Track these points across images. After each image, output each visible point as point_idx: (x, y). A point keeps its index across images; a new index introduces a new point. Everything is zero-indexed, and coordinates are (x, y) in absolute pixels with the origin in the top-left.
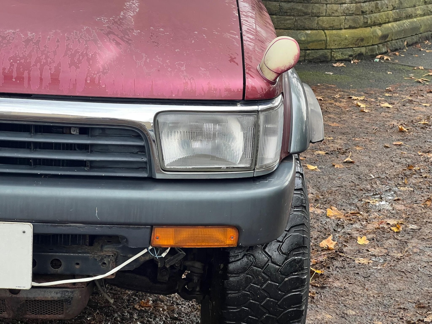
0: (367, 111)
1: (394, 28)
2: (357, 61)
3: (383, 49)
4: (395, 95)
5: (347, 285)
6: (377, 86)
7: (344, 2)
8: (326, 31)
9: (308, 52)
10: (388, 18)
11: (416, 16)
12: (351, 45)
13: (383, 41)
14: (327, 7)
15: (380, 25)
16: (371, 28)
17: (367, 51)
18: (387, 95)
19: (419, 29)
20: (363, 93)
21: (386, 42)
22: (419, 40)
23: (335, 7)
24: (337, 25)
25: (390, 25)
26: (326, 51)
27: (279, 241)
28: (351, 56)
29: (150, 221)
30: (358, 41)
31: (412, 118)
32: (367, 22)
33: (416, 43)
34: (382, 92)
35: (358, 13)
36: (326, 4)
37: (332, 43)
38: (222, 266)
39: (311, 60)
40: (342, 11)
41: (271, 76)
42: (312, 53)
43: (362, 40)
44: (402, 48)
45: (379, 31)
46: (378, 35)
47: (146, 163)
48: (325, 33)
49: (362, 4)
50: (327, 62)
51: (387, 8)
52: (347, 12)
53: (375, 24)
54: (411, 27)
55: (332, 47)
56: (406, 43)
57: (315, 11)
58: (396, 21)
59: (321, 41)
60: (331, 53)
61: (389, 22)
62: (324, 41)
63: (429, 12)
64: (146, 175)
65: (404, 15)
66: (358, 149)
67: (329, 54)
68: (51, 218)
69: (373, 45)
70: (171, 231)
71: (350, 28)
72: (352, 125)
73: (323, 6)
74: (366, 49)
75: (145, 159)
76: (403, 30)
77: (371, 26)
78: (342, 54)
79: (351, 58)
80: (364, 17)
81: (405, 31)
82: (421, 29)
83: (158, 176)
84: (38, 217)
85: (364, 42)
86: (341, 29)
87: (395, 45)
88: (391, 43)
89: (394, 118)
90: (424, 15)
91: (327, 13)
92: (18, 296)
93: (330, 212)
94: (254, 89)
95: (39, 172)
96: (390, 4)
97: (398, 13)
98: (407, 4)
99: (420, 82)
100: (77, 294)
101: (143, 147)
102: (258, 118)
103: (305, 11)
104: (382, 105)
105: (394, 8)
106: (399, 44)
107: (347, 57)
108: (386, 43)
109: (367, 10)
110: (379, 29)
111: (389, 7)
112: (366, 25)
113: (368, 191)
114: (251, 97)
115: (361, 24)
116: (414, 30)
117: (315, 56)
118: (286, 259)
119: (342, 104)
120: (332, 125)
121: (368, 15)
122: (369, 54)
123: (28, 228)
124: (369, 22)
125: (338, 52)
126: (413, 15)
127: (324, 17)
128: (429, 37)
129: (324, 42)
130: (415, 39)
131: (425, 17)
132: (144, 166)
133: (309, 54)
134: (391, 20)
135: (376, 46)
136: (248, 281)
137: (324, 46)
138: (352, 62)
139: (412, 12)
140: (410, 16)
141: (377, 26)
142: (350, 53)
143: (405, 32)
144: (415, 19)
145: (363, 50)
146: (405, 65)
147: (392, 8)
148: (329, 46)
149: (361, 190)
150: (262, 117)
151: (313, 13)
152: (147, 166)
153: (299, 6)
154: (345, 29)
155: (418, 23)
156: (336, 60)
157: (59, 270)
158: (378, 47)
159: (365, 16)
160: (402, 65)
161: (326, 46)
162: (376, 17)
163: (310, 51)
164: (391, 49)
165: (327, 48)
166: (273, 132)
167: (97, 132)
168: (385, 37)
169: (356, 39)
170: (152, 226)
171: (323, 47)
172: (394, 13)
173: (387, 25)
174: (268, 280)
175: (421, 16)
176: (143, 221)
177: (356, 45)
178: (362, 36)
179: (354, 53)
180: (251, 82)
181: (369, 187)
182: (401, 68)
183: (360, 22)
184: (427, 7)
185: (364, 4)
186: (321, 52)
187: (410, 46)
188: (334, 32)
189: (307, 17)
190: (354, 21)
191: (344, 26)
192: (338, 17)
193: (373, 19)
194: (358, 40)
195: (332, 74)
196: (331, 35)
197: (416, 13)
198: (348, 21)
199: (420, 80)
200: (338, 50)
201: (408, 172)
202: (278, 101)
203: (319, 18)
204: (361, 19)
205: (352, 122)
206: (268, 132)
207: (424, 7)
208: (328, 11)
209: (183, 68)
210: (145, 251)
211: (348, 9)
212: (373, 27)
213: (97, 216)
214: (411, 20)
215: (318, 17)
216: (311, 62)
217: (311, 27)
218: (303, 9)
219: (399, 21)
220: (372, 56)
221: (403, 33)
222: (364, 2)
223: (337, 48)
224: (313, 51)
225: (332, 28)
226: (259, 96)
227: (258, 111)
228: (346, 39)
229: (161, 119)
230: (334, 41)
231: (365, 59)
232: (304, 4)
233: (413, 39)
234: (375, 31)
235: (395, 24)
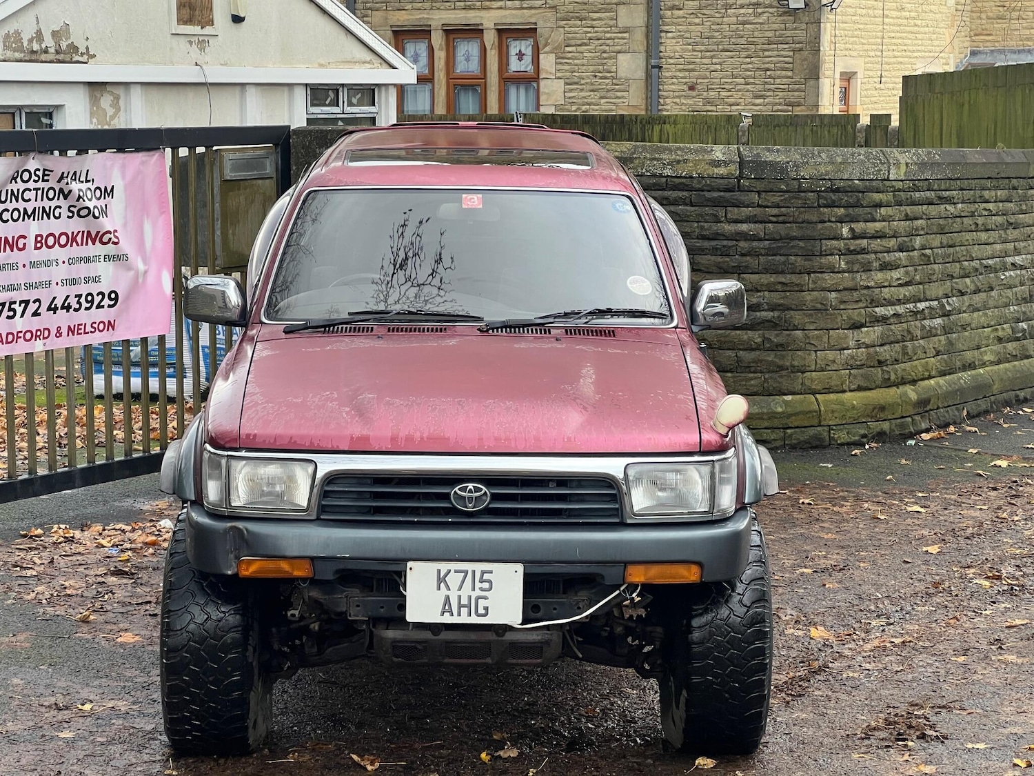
0: (882, 517)
1: (940, 387)
2: (876, 445)
3: (923, 424)
4: (934, 494)
5: (830, 693)
6: (906, 482)
7: (845, 346)
8: (818, 396)
9: (789, 431)
10: (927, 370)
11: (983, 365)
12: (864, 417)
13: (921, 410)
14: (816, 356)
15: (914, 382)
16: (898, 388)
17: (893, 427)
18: (920, 495)
19: (990, 386)
20: (880, 493)
21: (927, 412)
22: (992, 407)
23: (831, 355)
24: (837, 386)
25: (932, 381)
26: (819, 429)
27: (739, 594)
28: (864, 436)
29: (624, 559)
30: (876, 411)
31: (954, 526)
32: (889, 379)
33: (987, 412)
34: (912, 491)
35: (872, 364)
36: (816, 351)
37: (830, 415)
38: (685, 622)
39: (795, 444)
40: (843, 362)
41: (723, 431)
42: (795, 433)
43: (882, 408)
44: (958, 421)
45: (911, 393)
46: (910, 399)
47: (617, 509)
48: (816, 399)
49: (878, 349)
50: (824, 447)
51: (925, 352)
52: (851, 362)
53: (904, 382)
54: (973, 384)
55: (831, 423)
56: (965, 414)
57: (796, 363)
58: (945, 375)
59: (810, 412)
60: (830, 432)
61: (930, 377)
62: (816, 412)
63: (1008, 356)
64: (618, 521)
65: (958, 364)
66: (862, 565)
67: (825, 434)
68: (539, 558)
69: (903, 417)
70: (641, 568)
71: (860, 389)
72: (858, 536)
73: (809, 354)
74: (891, 424)
75: (617, 506)
76: (958, 390)
77: (896, 385)
78: (848, 433)
79: (865, 440)
80: (882, 370)
81: (961, 391)
82: (995, 387)
83: (629, 521)
84: (528, 558)
85: (886, 413)
86: (844, 391)
87: (945, 416)
88: (936, 413)
89: (925, 526)
90: (999, 362)
91: (818, 366)
92: (503, 638)
93: (814, 632)
94: (709, 443)
95: (525, 521)
96: (931, 346)
97: (945, 361)
98: (963, 344)
99: (981, 475)
100: (556, 637)
101: (615, 495)
102: (713, 467)
103: (781, 363)
104: (909, 509)
105: (938, 353)
106: (952, 412)
107: (857, 438)
108: (927, 414)
109: (888, 357)
110: (913, 390)
111: (928, 351)
112: (888, 384)
113: (870, 611)
114: (706, 449)
115: (879, 382)
116: (981, 389)
117: (802, 439)
118: (748, 611)
119: (844, 509)
120: (826, 536)
121: (891, 367)
122: (897, 433)
123: (520, 568)
124: (893, 377)
125: (841, 430)
126: (977, 363)
127: (814, 373)
128: (1011, 401)
129: (815, 414)
130: (983, 405)
131: (1001, 366)
132: (616, 513)
133: (791, 435)
134: (933, 373)
135: (910, 419)
136: (711, 634)
137: (817, 421)
138: (867, 447)
139: (974, 357)
140: (970, 364)
141: (908, 385)
142: (862, 432)
143: (961, 393)
144: (981, 371)
145: (886, 426)
146: (960, 450)
147: (935, 353)
148: (825, 420)
149: (861, 610)
150: (717, 466)
151: (794, 367)
152: (619, 512)
153: (769, 355)
154: (851, 391)
155: (987, 376)
156: (838, 445)
157: (539, 615)
158: (913, 420)
159: (884, 368)
160: (956, 450)
161: (820, 422)
162: (904, 370)
163: (793, 430)
164: (938, 423)
165: (822, 424)
166: (728, 481)
167: (574, 484)
168: (923, 403)
169: (871, 407)
170: (626, 564)
171: (815, 422)
172: (939, 361)
173: (926, 382)
174: (730, 632)
175: (992, 363)
176: (618, 559)
177: (872, 417)
178: (882, 402)
179: (871, 431)
180: (705, 436)
181: (872, 608)
182: (953, 454)
183: (875, 378)
184: (1005, 348)
185: (881, 349)
186: (812, 431)
187: (974, 417)
188: (832, 396)
189: (784, 373)
190: (866, 377)
191: (849, 387)
192: (838, 372)
193: (900, 373)
194: (874, 408)
195: (830, 466)
196: (826, 403)
197: (982, 360)
198: (855, 377)
199: (981, 472)
200: (842, 427)
201: (932, 591)
202: (731, 452)
203: (805, 375)
204: (878, 373)
205: (857, 533)
206: (722, 481)
207: (997, 347)
208: (818, 362)
209: (646, 426)
210: (618, 592)
211: (853, 357)
212: (901, 387)
213: (578, 557)
214: (973, 372)
215: (803, 372)
216: (796, 448)
217: (792, 390)
218: (778, 361)
219: (950, 374)
220: (903, 436)
221: (958, 397)
222: (882, 345)
223: (840, 423)
224: (797, 430)
225: (829, 390)
226: (713, 449)
227: (713, 461)
228: (853, 408)
229: (631, 472)
230: (833, 412)
231: (891, 442)
232: (778, 353)
233: (979, 405)
234: (906, 394)
235: (941, 380)
